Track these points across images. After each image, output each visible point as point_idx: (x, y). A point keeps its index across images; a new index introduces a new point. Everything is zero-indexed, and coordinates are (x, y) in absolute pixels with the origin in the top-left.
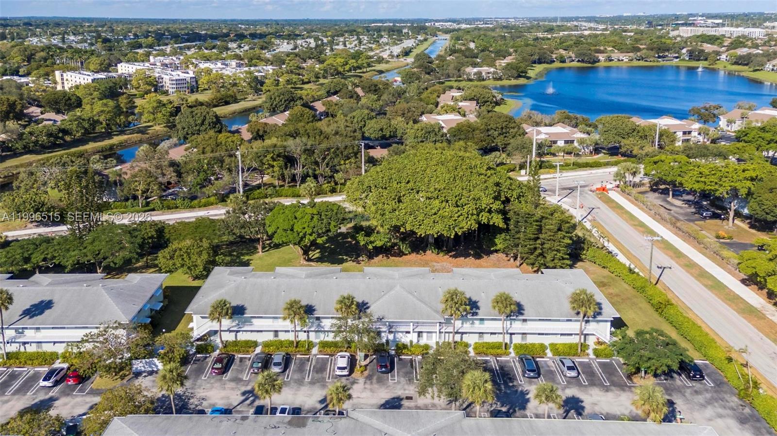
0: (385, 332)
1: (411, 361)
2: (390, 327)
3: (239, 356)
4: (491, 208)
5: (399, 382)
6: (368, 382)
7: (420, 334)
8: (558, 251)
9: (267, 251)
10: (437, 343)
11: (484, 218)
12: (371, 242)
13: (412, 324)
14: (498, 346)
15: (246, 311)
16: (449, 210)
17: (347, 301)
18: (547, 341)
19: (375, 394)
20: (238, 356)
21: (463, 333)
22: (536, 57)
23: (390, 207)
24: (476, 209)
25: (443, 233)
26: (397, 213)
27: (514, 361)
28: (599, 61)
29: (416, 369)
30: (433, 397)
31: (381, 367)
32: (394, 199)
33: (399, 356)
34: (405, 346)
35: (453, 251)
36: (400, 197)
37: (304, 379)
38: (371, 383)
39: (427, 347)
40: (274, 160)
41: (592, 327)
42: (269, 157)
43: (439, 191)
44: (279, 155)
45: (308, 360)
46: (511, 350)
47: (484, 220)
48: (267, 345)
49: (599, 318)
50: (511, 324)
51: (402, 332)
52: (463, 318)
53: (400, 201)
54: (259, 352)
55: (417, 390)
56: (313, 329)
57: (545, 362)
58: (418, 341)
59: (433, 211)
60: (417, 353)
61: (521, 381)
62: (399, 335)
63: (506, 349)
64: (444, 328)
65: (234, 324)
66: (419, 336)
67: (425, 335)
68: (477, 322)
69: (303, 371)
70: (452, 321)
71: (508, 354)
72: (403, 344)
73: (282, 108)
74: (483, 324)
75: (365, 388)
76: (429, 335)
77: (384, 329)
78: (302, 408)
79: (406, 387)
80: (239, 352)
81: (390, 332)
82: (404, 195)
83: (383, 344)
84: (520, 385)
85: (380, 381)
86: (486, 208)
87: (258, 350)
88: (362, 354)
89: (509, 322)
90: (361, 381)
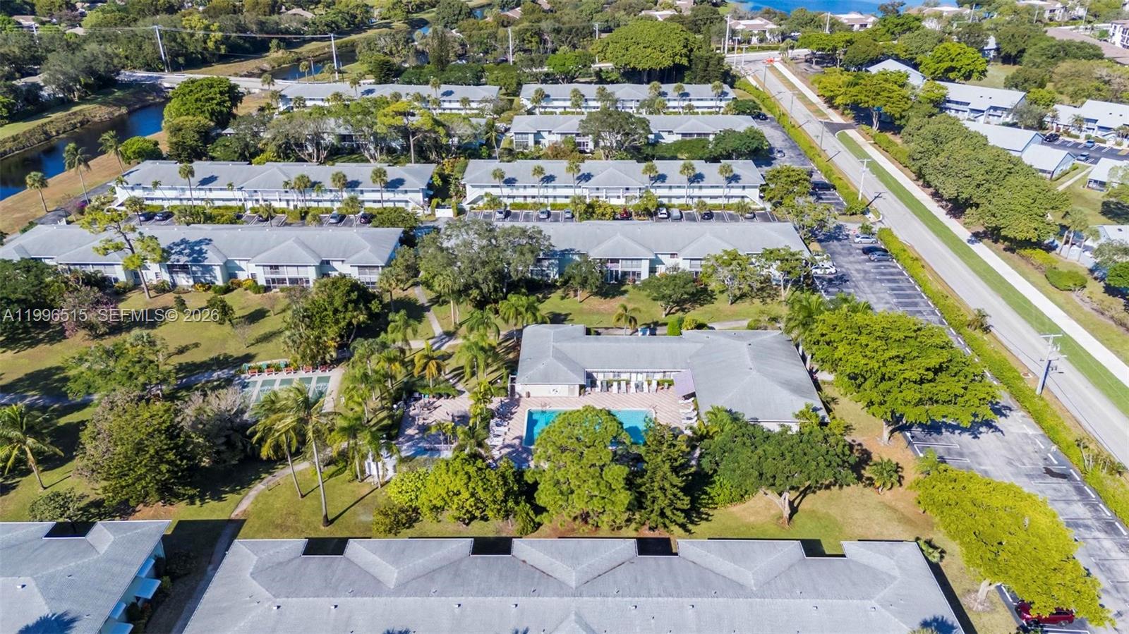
4: (682, 53)
12: (609, 76)
16: (657, 54)
24: (673, 53)
25: (653, 67)
26: (626, 57)
32: (624, 48)
36: (627, 47)
42: (528, 34)
43: (651, 42)
53: (627, 50)
59: (647, 54)
73: (513, 5)
82: (630, 46)
86: (679, 53)
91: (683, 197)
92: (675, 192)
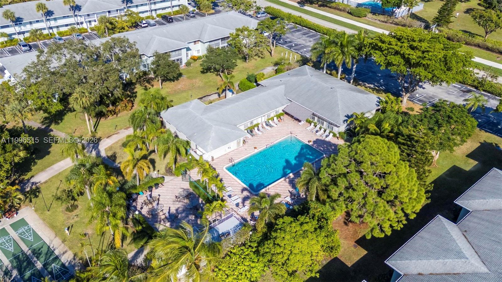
91: (147, 11)
92: (141, 9)
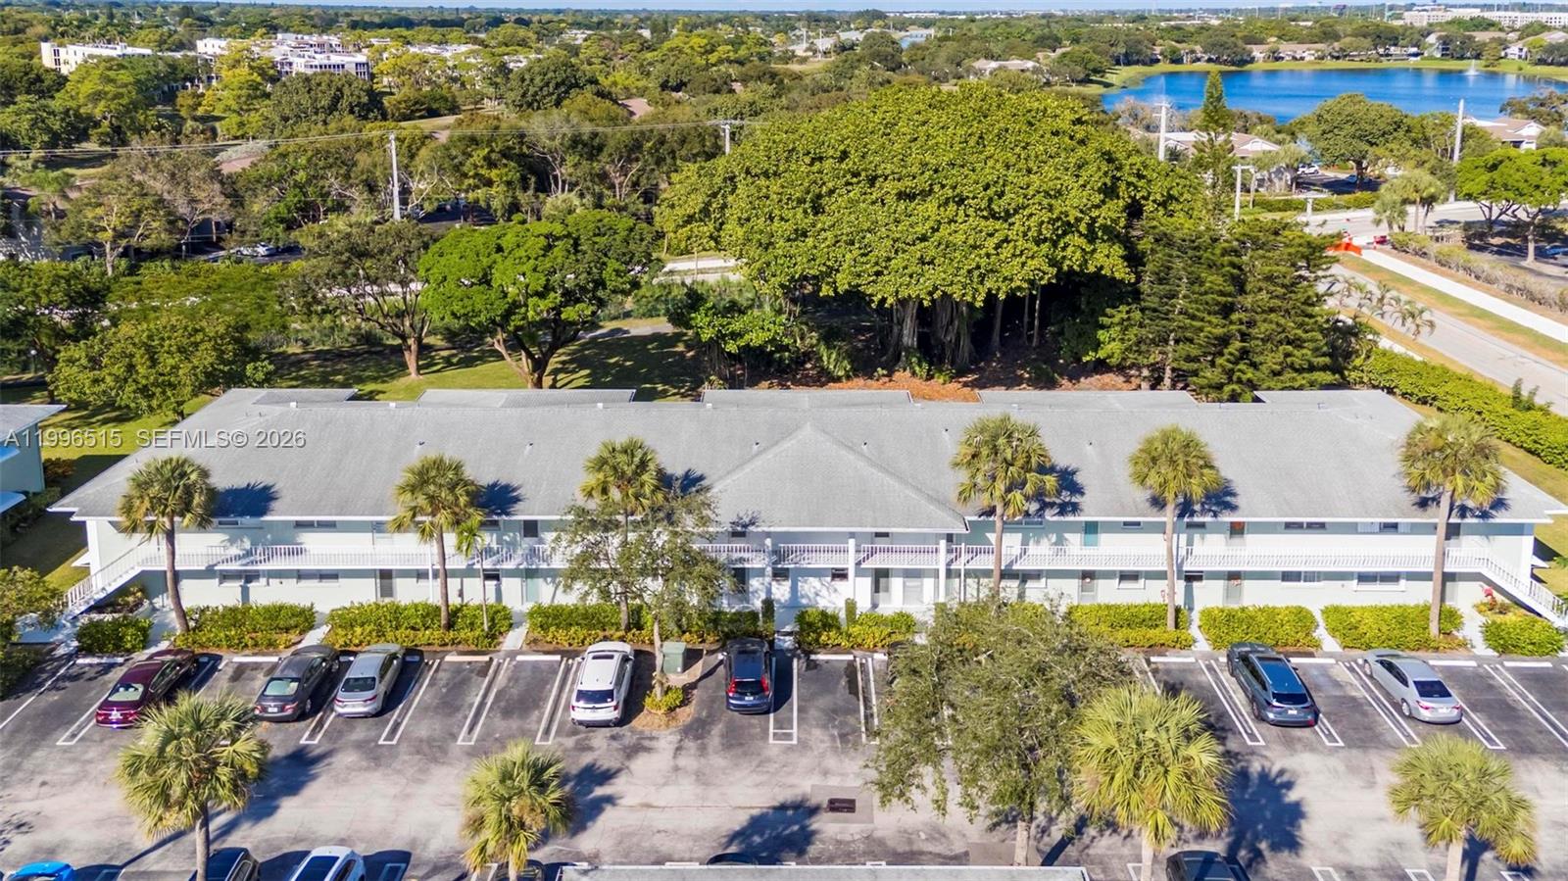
0: (761, 573)
1: (851, 670)
2: (779, 555)
3: (238, 659)
4: (1094, 220)
5: (804, 745)
6: (691, 745)
7: (880, 576)
8: (1297, 343)
9: (438, 371)
10: (941, 608)
11: (1073, 251)
12: (735, 336)
13: (852, 542)
14: (1151, 618)
15: (274, 505)
17: (622, 458)
18: (1314, 598)
19: (713, 793)
20: (232, 659)
21: (1025, 577)
22: (1121, 50)
23: (789, 227)
24: (1052, 221)
25: (949, 290)
26: (810, 241)
27: (1210, 668)
28: (1252, 60)
29: (867, 700)
30: (940, 806)
31: (741, 688)
32: (801, 201)
33: (807, 653)
34: (828, 621)
35: (972, 372)
36: (819, 196)
37: (454, 737)
38: (703, 750)
39: (905, 622)
40: (492, 164)
41: (1468, 552)
42: (478, 156)
43: (936, 171)
44: (506, 154)
45: (483, 671)
46: (1194, 631)
47: (1072, 258)
48: (345, 620)
49: (1501, 518)
50: (1190, 543)
51: (818, 573)
52: (1029, 524)
53: (817, 210)
54: (315, 642)
55: (873, 774)
56: (510, 565)
57: (1323, 668)
58: (875, 606)
59: (920, 230)
60: (870, 642)
61: (1252, 737)
62: (810, 586)
63: (1177, 626)
64: (964, 558)
65: (234, 551)
66: (876, 589)
67: (896, 583)
68: (1074, 539)
69: (458, 709)
70: (992, 537)
71: (1187, 645)
72: (824, 614)
74: (1095, 544)
75: (676, 769)
76: (912, 583)
77: (757, 562)
78: (416, 853)
79: (831, 762)
80: (240, 646)
81: (780, 574)
82: (831, 192)
83: (754, 615)
84: (1253, 752)
85: (734, 741)
86: (1078, 220)
87: (313, 638)
88: (675, 649)
89: (1183, 537)
90: (667, 740)
